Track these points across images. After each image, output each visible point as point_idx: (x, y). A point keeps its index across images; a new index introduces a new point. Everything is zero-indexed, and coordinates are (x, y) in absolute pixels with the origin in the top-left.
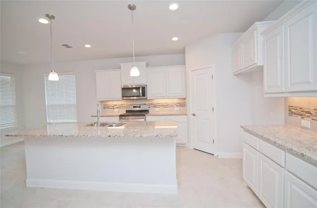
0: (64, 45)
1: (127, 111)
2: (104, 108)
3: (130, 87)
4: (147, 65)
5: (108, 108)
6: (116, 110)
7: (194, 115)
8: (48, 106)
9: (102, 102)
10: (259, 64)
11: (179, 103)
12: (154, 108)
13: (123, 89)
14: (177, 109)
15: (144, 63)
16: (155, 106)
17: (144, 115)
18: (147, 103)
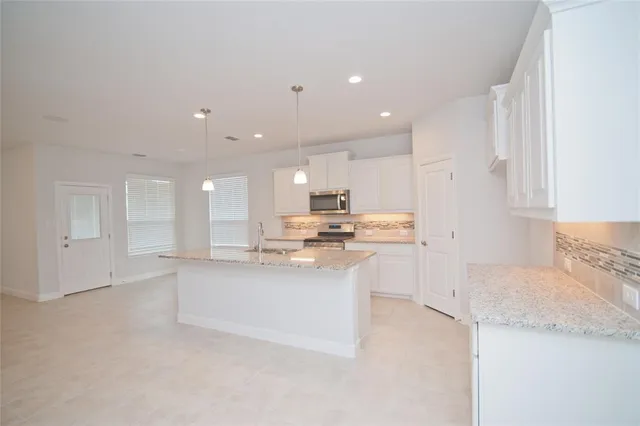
0: (228, 138)
1: (320, 234)
2: (287, 227)
3: (318, 194)
4: (352, 157)
5: (292, 227)
6: (304, 231)
7: (424, 244)
8: (213, 221)
9: (283, 217)
10: (502, 157)
11: (408, 222)
12: (365, 230)
13: (313, 197)
14: (404, 232)
15: (345, 154)
16: (365, 226)
17: (341, 241)
18: (353, 220)
